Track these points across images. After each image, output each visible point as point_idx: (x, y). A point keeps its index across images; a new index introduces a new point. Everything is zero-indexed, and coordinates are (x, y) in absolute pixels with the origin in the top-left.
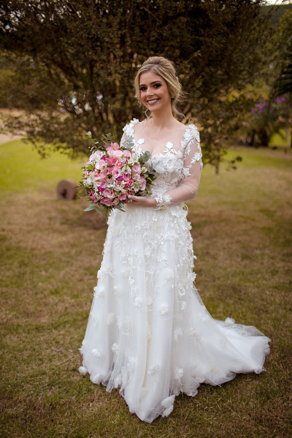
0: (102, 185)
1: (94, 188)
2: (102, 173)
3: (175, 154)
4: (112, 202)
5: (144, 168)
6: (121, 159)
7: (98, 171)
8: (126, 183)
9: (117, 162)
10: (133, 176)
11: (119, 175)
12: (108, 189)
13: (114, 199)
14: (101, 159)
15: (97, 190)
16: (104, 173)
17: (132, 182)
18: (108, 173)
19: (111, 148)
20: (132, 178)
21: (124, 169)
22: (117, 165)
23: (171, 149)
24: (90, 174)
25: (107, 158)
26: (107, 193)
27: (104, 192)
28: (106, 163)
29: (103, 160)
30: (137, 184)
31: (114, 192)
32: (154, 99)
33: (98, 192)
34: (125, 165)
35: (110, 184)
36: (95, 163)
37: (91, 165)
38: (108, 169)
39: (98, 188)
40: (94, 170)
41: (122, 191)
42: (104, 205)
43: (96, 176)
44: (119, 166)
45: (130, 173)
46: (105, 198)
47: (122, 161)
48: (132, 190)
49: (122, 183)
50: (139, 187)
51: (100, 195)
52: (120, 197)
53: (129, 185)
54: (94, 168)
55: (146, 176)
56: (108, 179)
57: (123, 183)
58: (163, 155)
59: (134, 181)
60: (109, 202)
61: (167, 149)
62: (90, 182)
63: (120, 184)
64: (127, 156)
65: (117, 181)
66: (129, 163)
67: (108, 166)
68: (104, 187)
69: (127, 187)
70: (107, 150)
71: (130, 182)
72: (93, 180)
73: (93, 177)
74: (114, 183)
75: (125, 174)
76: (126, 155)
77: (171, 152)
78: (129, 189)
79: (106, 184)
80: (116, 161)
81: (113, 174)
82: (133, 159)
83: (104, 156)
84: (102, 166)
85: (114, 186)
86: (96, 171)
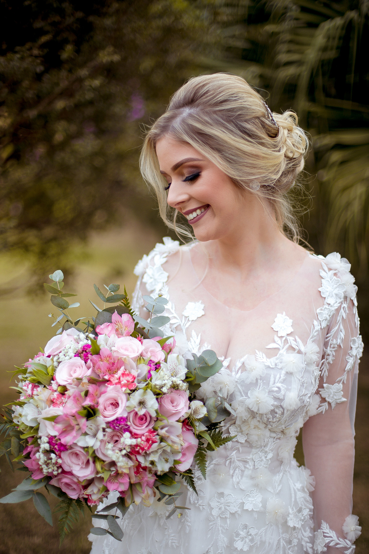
0: (64, 432)
1: (40, 438)
2: (69, 397)
3: (299, 352)
4: (85, 487)
5: (197, 404)
6: (134, 364)
7: (59, 389)
8: (134, 442)
9: (120, 373)
10: (160, 424)
11: (120, 412)
12: (77, 450)
13: (90, 483)
14: (77, 355)
15: (47, 446)
16: (77, 399)
17: (154, 442)
18: (88, 402)
19: (110, 328)
20: (155, 430)
21: (137, 396)
22: (119, 383)
23: (288, 338)
24: (35, 392)
25: (95, 357)
26: (74, 460)
27: (65, 455)
28: (89, 368)
29: (79, 361)
30: (168, 449)
31: (94, 462)
32: (195, 210)
33: (47, 452)
34: (143, 385)
35: (86, 434)
36: (55, 364)
37: (46, 368)
38: (91, 388)
39: (51, 440)
40: (50, 384)
41: (119, 464)
42: (62, 494)
43: (52, 402)
44: (125, 385)
45: (154, 415)
46: (64, 472)
47: (135, 373)
48: (148, 464)
49: (122, 440)
50: (171, 459)
51: (53, 461)
52: (109, 480)
53: (143, 449)
54: (53, 379)
55: (201, 428)
56: (84, 420)
57: (127, 440)
58: (269, 356)
59: (162, 440)
60: (75, 486)
61: (276, 339)
62: (30, 417)
63: (117, 441)
64: (153, 359)
65: (108, 430)
66: (156, 381)
67: (92, 381)
68: (67, 440)
69: (138, 453)
70: (98, 330)
71: (148, 440)
72: (39, 413)
73: (43, 405)
74: (100, 435)
75: (136, 414)
76: (148, 356)
77: (292, 348)
78: (141, 459)
79: (74, 433)
80: (118, 369)
81: (101, 407)
82: (168, 373)
83: (85, 349)
84: (75, 375)
85: (98, 444)
86: (54, 386)
